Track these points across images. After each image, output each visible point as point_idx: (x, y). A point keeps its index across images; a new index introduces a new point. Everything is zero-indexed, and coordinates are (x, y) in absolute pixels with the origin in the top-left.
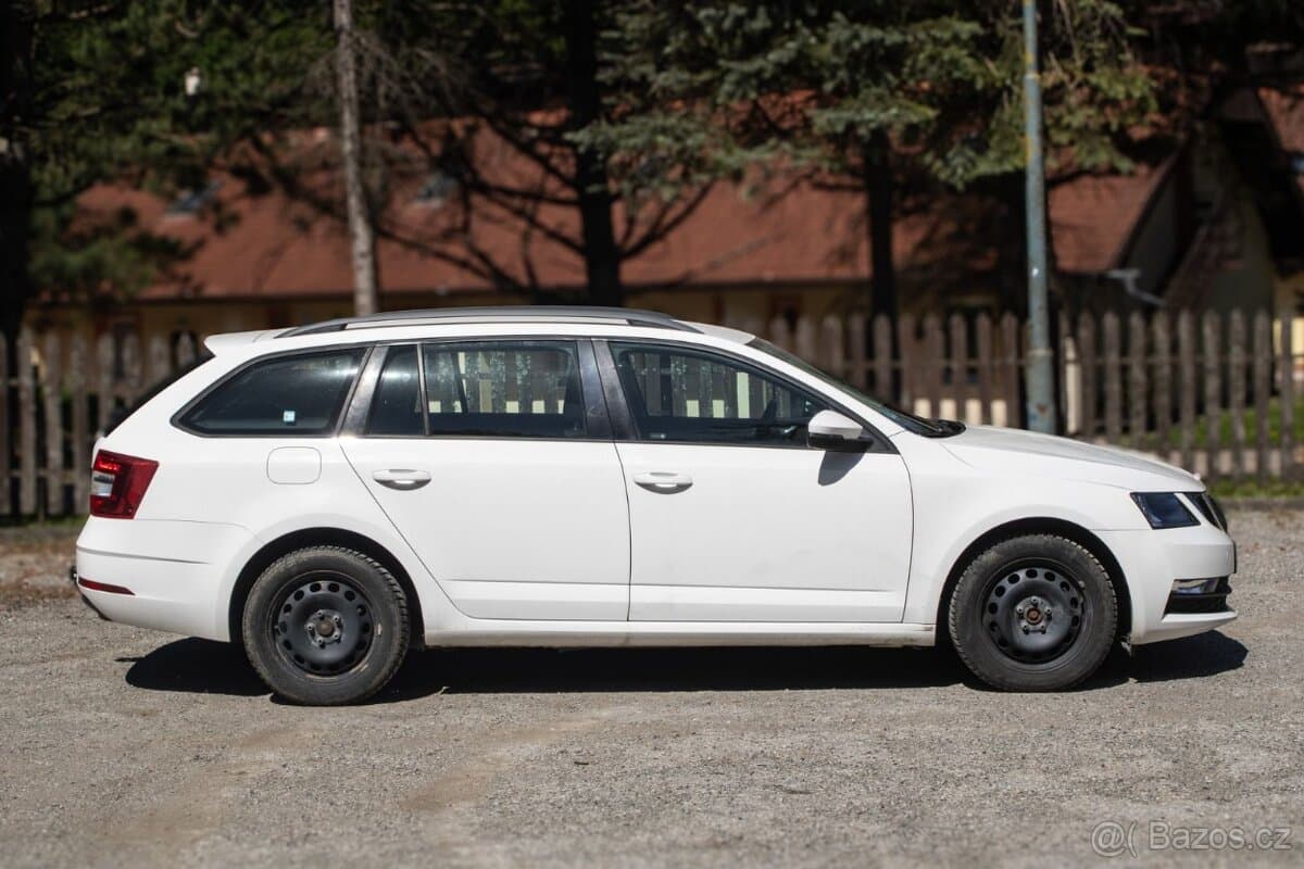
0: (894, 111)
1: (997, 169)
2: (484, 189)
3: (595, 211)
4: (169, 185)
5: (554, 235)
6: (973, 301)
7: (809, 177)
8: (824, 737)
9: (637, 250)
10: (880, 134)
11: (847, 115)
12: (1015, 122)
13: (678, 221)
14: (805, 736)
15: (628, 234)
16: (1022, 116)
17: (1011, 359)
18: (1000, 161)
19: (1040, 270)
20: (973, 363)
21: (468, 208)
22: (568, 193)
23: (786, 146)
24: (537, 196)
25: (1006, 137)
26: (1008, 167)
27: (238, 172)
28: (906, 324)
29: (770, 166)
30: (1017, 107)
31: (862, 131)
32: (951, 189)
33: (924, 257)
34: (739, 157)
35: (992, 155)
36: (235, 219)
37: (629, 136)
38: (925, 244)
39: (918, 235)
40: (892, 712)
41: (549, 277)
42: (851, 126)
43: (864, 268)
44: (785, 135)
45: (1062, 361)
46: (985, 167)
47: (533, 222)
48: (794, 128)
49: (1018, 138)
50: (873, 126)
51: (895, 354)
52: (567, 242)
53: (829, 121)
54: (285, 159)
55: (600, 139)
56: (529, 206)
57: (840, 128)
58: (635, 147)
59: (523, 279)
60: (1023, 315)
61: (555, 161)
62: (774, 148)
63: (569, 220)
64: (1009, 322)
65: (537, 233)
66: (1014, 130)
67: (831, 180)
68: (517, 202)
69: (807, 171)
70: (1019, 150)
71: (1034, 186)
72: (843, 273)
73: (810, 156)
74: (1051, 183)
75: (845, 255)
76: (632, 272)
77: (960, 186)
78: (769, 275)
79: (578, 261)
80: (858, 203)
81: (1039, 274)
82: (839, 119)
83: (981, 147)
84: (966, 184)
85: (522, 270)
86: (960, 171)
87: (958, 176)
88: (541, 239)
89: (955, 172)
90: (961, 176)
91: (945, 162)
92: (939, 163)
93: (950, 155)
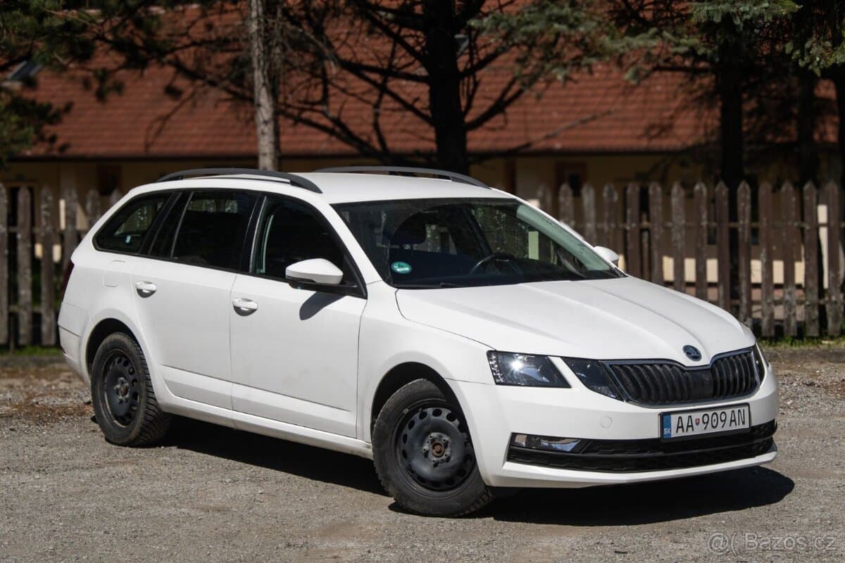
5: (409, 107)
11: (725, 7)
31: (737, 22)
41: (397, 142)
50: (748, 17)
52: (418, 113)
59: (377, 146)
63: (422, 95)
76: (477, 140)
79: (430, 131)
84: (824, 71)
85: (375, 138)
86: (818, 59)
87: (815, 64)
88: (399, 110)
89: (813, 59)
90: (819, 62)
91: (803, 50)
92: (798, 52)
93: (809, 44)
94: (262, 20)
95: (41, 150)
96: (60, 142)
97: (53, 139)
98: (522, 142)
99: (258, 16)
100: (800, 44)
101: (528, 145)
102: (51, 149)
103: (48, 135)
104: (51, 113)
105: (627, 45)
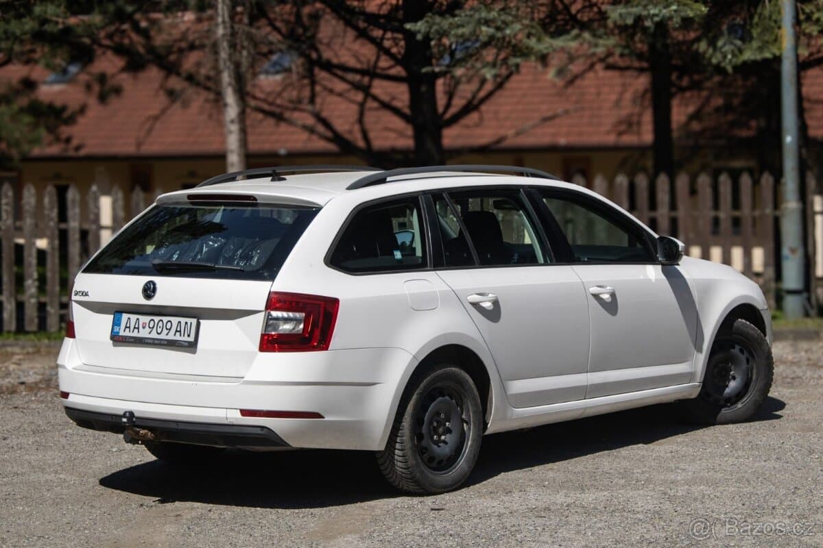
0: (674, 7)
1: (759, 57)
2: (328, 66)
3: (421, 86)
4: (58, 61)
5: (386, 106)
6: (737, 164)
7: (602, 60)
8: (621, 494)
9: (454, 120)
10: (662, 26)
11: (635, 10)
12: (774, 17)
14: (606, 493)
15: (448, 106)
16: (779, 13)
17: (769, 211)
18: (761, 49)
19: (792, 136)
20: (737, 213)
21: (313, 83)
22: (398, 71)
23: (587, 35)
24: (372, 73)
25: (766, 30)
26: (768, 55)
27: (119, 50)
28: (682, 181)
29: (573, 51)
30: (776, 5)
31: (648, 23)
32: (719, 69)
33: (696, 126)
34: (547, 44)
35: (755, 44)
36: (118, 91)
37: (458, 26)
38: (696, 116)
39: (691, 109)
40: (672, 477)
42: (639, 19)
43: (648, 137)
44: (584, 26)
45: (809, 212)
46: (748, 55)
47: (368, 94)
48: (591, 20)
49: (776, 31)
50: (656, 19)
51: (673, 206)
52: (397, 111)
53: (621, 15)
54: (159, 40)
55: (435, 28)
56: (366, 80)
57: (630, 21)
58: (462, 36)
59: (361, 143)
60: (778, 174)
61: (387, 44)
62: (577, 37)
63: (401, 94)
64: (767, 180)
65: (371, 104)
66: (773, 24)
67: (621, 63)
69: (602, 56)
70: (777, 40)
71: (788, 69)
72: (629, 139)
73: (605, 44)
74: (802, 66)
75: (630, 124)
76: (451, 137)
77: (730, 69)
78: (562, 141)
79: (407, 129)
80: (642, 82)
81: (792, 142)
82: (629, 14)
83: (746, 38)
84: (735, 68)
85: (359, 135)
86: (729, 56)
87: (727, 61)
88: (376, 109)
89: (725, 57)
90: (730, 61)
91: (715, 49)
92: (711, 51)
93: (720, 43)
94: (228, 25)
95: (55, 150)
96: (75, 142)
97: (68, 140)
99: (224, 21)
100: (712, 43)
101: (498, 141)
102: (66, 150)
103: (64, 136)
104: (66, 115)
105: (551, 46)
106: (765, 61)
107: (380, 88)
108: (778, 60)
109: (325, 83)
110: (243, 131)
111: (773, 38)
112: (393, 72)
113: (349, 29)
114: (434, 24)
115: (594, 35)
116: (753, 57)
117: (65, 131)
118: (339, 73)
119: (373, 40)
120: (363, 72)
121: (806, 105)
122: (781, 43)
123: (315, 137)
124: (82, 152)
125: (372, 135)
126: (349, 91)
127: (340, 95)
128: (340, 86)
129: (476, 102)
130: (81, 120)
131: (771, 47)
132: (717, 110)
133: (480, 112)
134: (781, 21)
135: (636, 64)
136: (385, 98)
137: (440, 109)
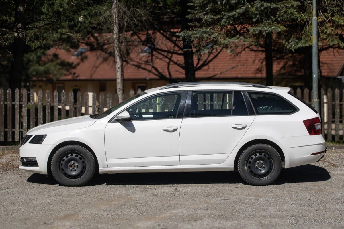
0: (273, 28)
1: (304, 46)
2: (157, 50)
3: (188, 56)
5: (176, 63)
6: (297, 84)
7: (248, 47)
9: (200, 68)
10: (269, 34)
11: (259, 29)
12: (310, 32)
13: (211, 60)
16: (312, 30)
18: (305, 43)
19: (316, 76)
21: (152, 55)
22: (181, 51)
23: (241, 37)
24: (172, 52)
25: (306, 36)
26: (307, 45)
29: (237, 43)
30: (311, 27)
31: (264, 33)
32: (290, 51)
33: (283, 71)
35: (303, 41)
37: (195, 34)
38: (283, 68)
39: (281, 65)
41: (175, 75)
42: (260, 32)
43: (264, 75)
44: (241, 35)
45: (322, 103)
46: (300, 45)
47: (170, 59)
48: (244, 33)
49: (310, 36)
50: (267, 32)
52: (179, 65)
53: (254, 30)
54: (101, 40)
55: (186, 35)
56: (170, 55)
57: (257, 32)
58: (197, 37)
59: (168, 76)
61: (177, 42)
62: (238, 38)
63: (181, 59)
64: (307, 91)
65: (171, 63)
66: (309, 34)
67: (255, 48)
68: (165, 54)
69: (248, 45)
71: (315, 50)
73: (250, 40)
74: (320, 50)
75: (259, 70)
76: (198, 74)
77: (294, 51)
79: (183, 71)
80: (263, 55)
82: (257, 30)
83: (300, 39)
84: (295, 50)
85: (167, 73)
86: (293, 46)
87: (292, 47)
88: (173, 64)
90: (294, 47)
91: (289, 43)
92: (287, 43)
93: (290, 41)
94: (117, 34)
95: (70, 77)
96: (76, 75)
97: (74, 74)
98: (213, 75)
99: (116, 33)
100: (287, 41)
101: (214, 76)
102: (73, 77)
103: (73, 73)
104: (73, 65)
105: (229, 41)
106: (306, 47)
107: (175, 58)
108: (311, 47)
109: (156, 55)
110: (122, 71)
111: (309, 39)
112: (179, 52)
113: (164, 37)
114: (186, 33)
115: (245, 38)
116: (302, 46)
117: (73, 71)
118: (160, 52)
119: (171, 41)
120: (168, 52)
121: (321, 65)
122: (312, 41)
123: (151, 74)
124: (78, 78)
125: (172, 73)
126: (163, 58)
127: (161, 59)
128: (161, 57)
129: (207, 62)
130: (79, 67)
131: (308, 42)
132: (290, 66)
133: (208, 66)
134: (312, 33)
135: (260, 49)
136: (176, 61)
137: (195, 65)
